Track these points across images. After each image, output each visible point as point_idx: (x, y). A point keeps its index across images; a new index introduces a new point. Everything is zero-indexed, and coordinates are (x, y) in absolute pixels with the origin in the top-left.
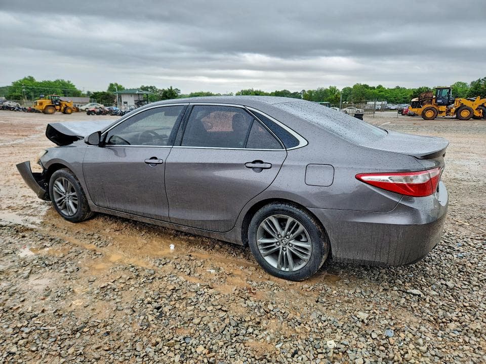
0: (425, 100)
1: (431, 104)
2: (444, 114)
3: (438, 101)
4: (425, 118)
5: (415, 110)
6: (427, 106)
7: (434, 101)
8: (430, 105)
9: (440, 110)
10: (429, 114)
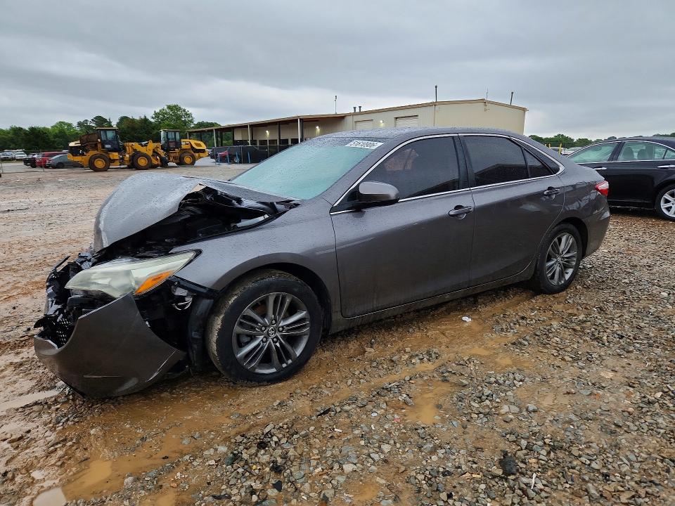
0: (87, 145)
1: (97, 150)
2: (118, 163)
3: (107, 146)
4: (96, 170)
5: (78, 159)
6: (92, 153)
7: (99, 146)
8: (96, 152)
9: (112, 158)
10: (99, 164)
